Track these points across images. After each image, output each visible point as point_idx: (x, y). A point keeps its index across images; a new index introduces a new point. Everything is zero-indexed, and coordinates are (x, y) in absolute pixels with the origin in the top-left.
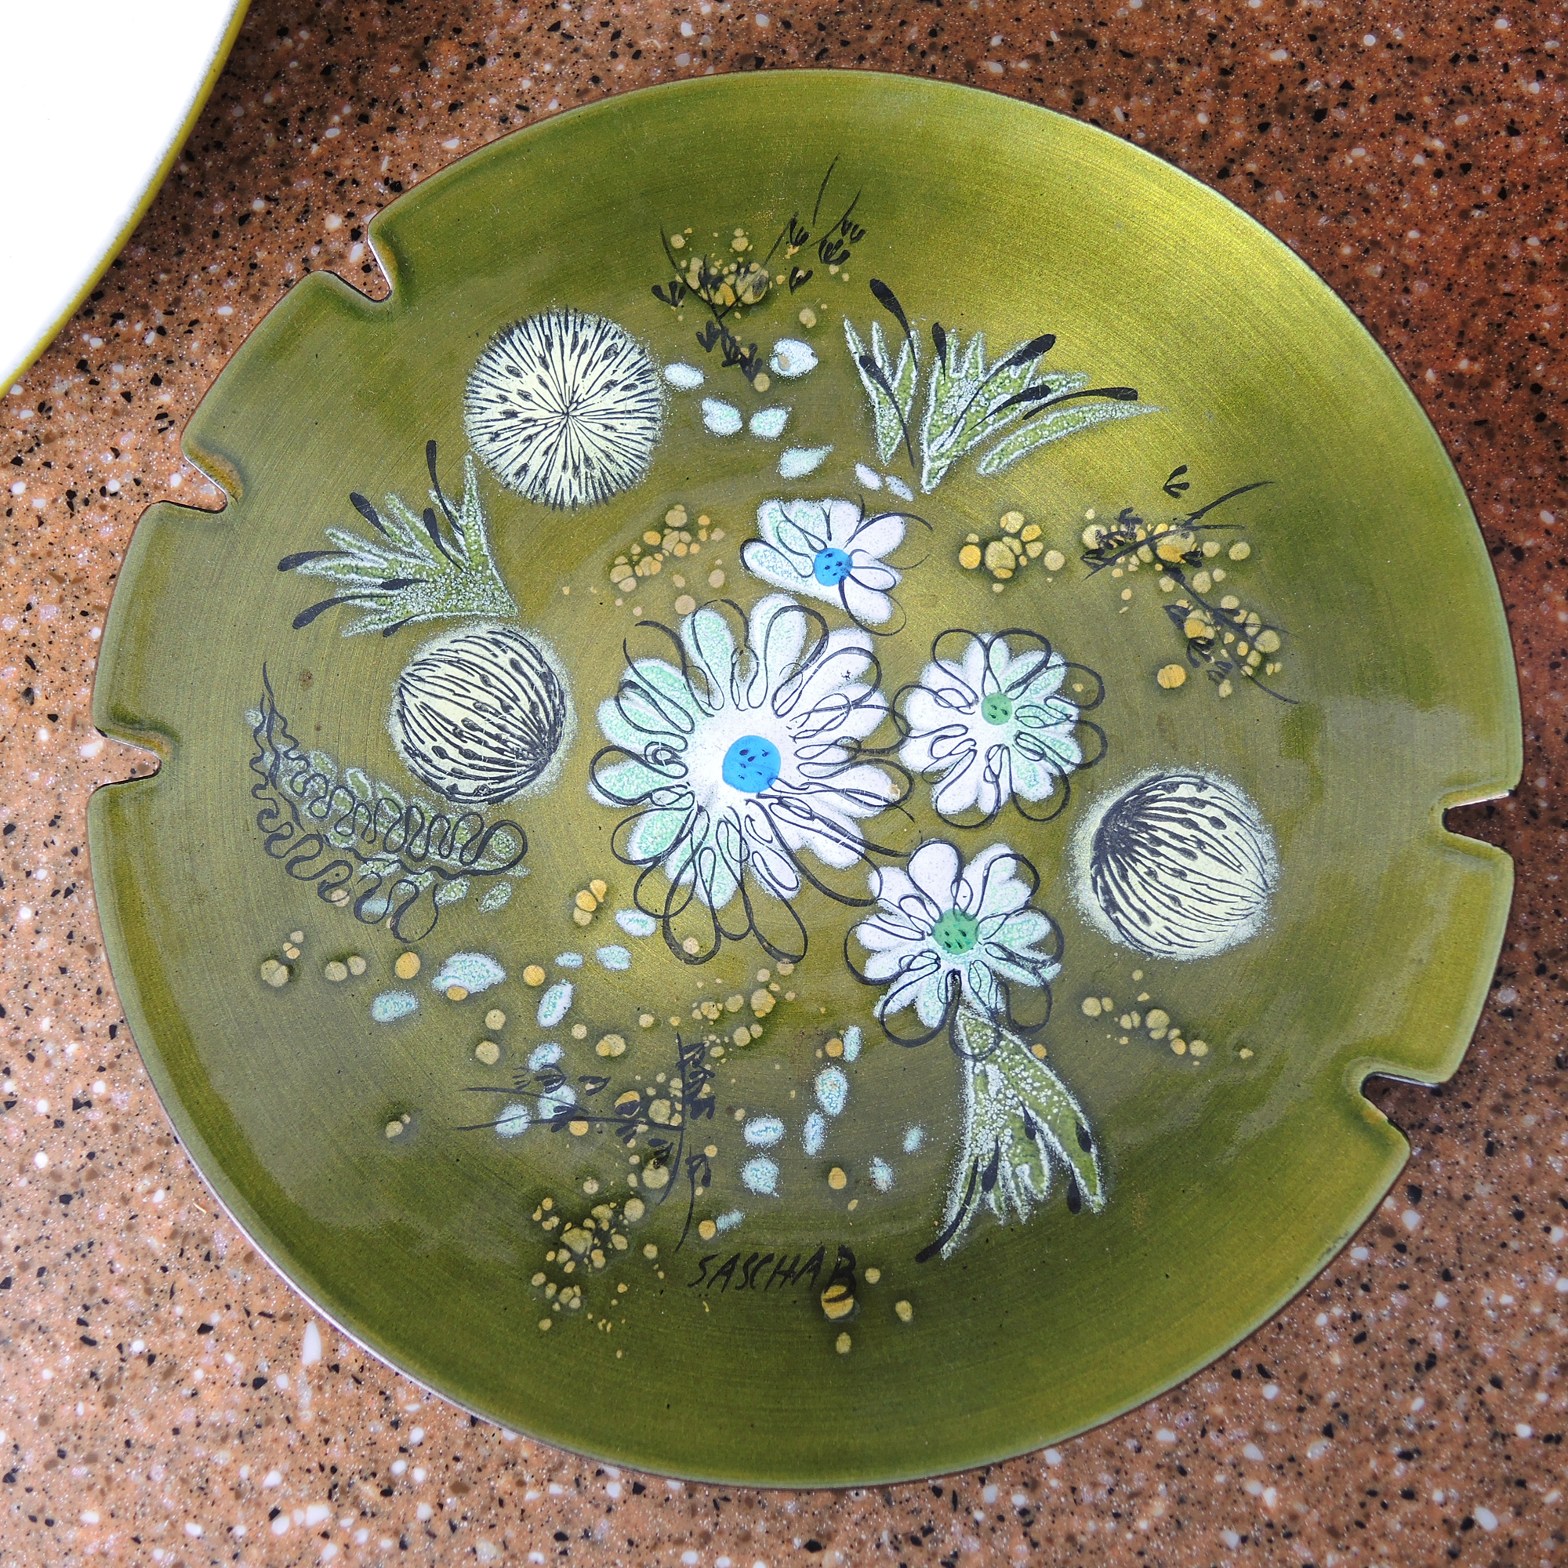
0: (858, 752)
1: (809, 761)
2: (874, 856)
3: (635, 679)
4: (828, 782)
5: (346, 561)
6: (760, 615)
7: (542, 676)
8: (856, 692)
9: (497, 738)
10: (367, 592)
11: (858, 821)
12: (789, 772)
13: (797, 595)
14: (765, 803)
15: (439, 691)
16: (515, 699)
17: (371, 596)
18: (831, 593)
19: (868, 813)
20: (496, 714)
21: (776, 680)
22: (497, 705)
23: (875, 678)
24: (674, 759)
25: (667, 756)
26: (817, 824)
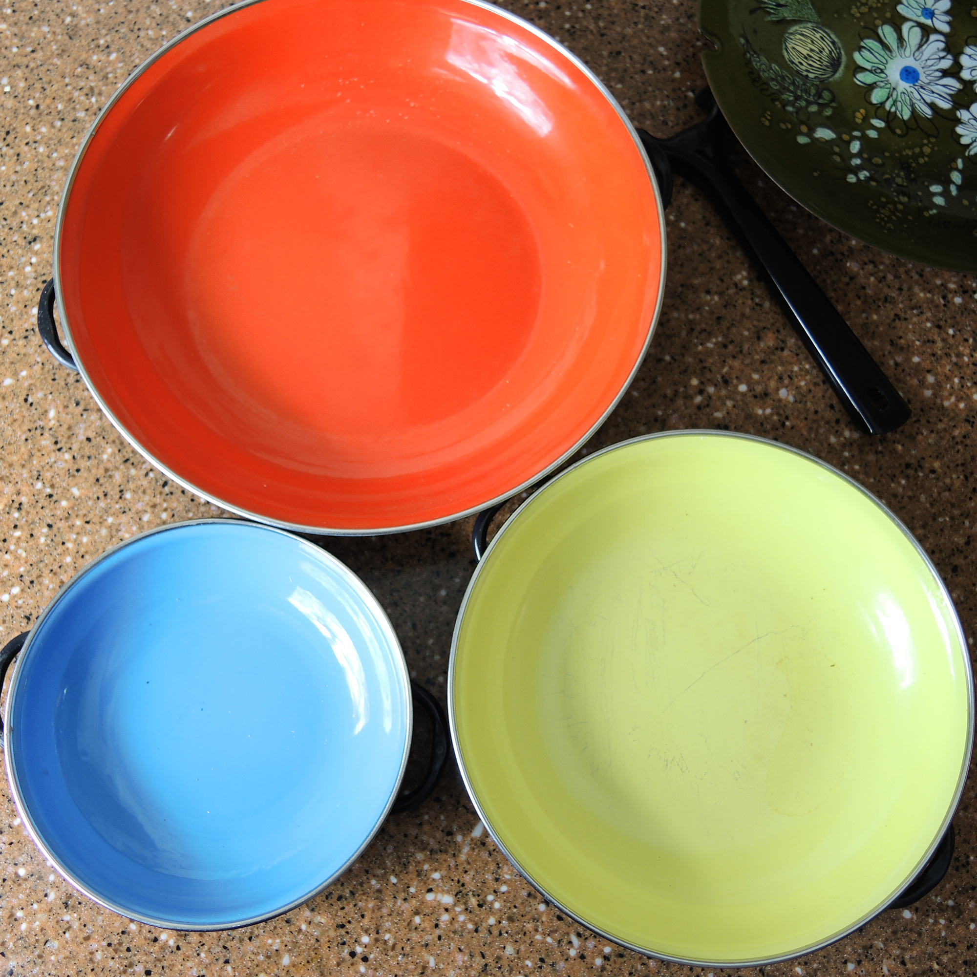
0: (945, 73)
1: (929, 75)
2: (957, 106)
3: (864, 45)
4: (937, 82)
6: (905, 27)
7: (831, 42)
8: (942, 54)
9: (819, 61)
10: (770, 6)
11: (950, 95)
12: (922, 77)
13: (916, 22)
14: (916, 87)
15: (797, 43)
16: (823, 49)
17: (772, 8)
18: (928, 22)
19: (952, 93)
20: (818, 53)
21: (914, 49)
22: (817, 50)
23: (948, 49)
24: (882, 71)
25: (879, 71)
26: (935, 95)
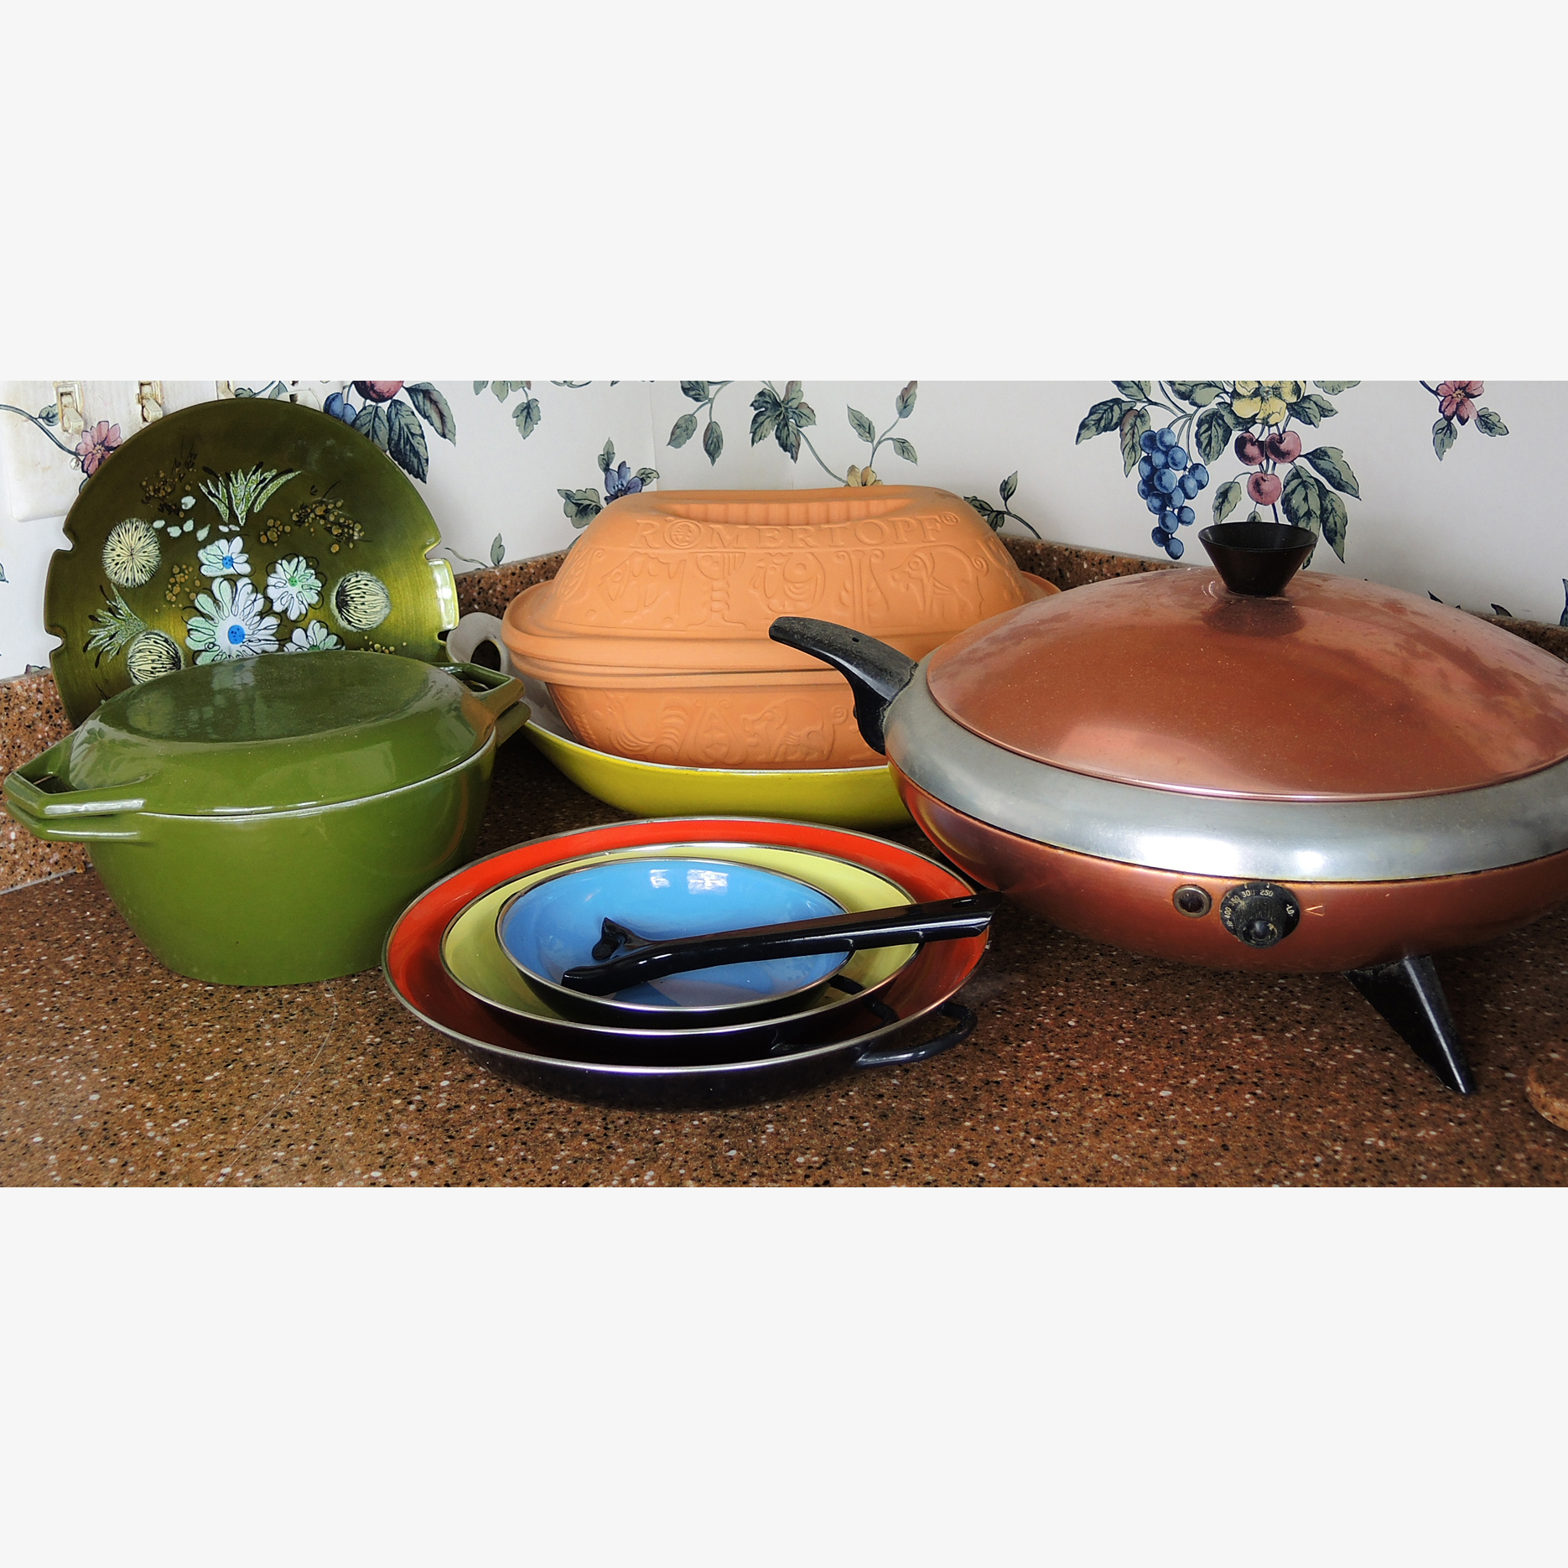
0: (262, 615)
1: (250, 625)
2: (282, 643)
3: (191, 627)
4: (259, 628)
5: (97, 638)
6: (215, 586)
7: (164, 641)
8: (253, 597)
9: (163, 667)
10: (106, 644)
11: (273, 635)
12: (247, 631)
13: (222, 576)
14: (245, 644)
15: (140, 663)
16: (161, 653)
17: (108, 645)
18: (231, 571)
19: (274, 631)
20: (159, 660)
21: (229, 605)
22: (157, 657)
23: (256, 590)
24: (214, 645)
25: (212, 645)
26: (263, 642)
